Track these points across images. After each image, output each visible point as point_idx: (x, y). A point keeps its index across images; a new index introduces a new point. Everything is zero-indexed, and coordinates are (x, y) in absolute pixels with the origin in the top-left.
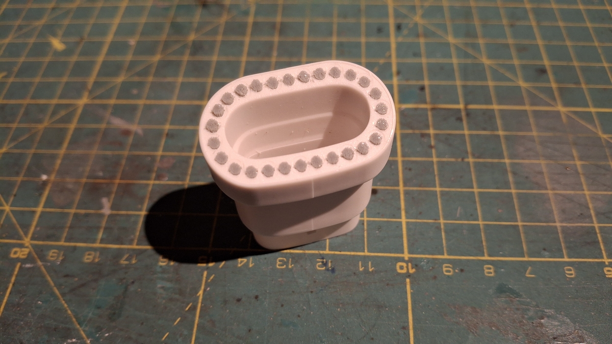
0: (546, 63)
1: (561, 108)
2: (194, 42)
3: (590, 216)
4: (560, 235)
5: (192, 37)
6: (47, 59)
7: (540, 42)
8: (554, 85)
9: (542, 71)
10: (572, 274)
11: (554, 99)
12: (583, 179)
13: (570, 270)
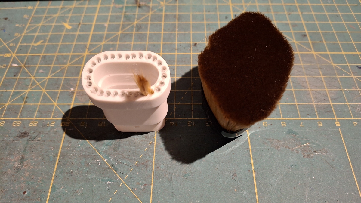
0: (306, 32)
1: (313, 52)
2: (136, 24)
3: (328, 100)
4: (315, 108)
5: (136, 22)
6: (63, 34)
7: (303, 22)
8: (310, 42)
9: (305, 35)
10: (321, 125)
11: (311, 49)
12: (325, 84)
13: (320, 123)
